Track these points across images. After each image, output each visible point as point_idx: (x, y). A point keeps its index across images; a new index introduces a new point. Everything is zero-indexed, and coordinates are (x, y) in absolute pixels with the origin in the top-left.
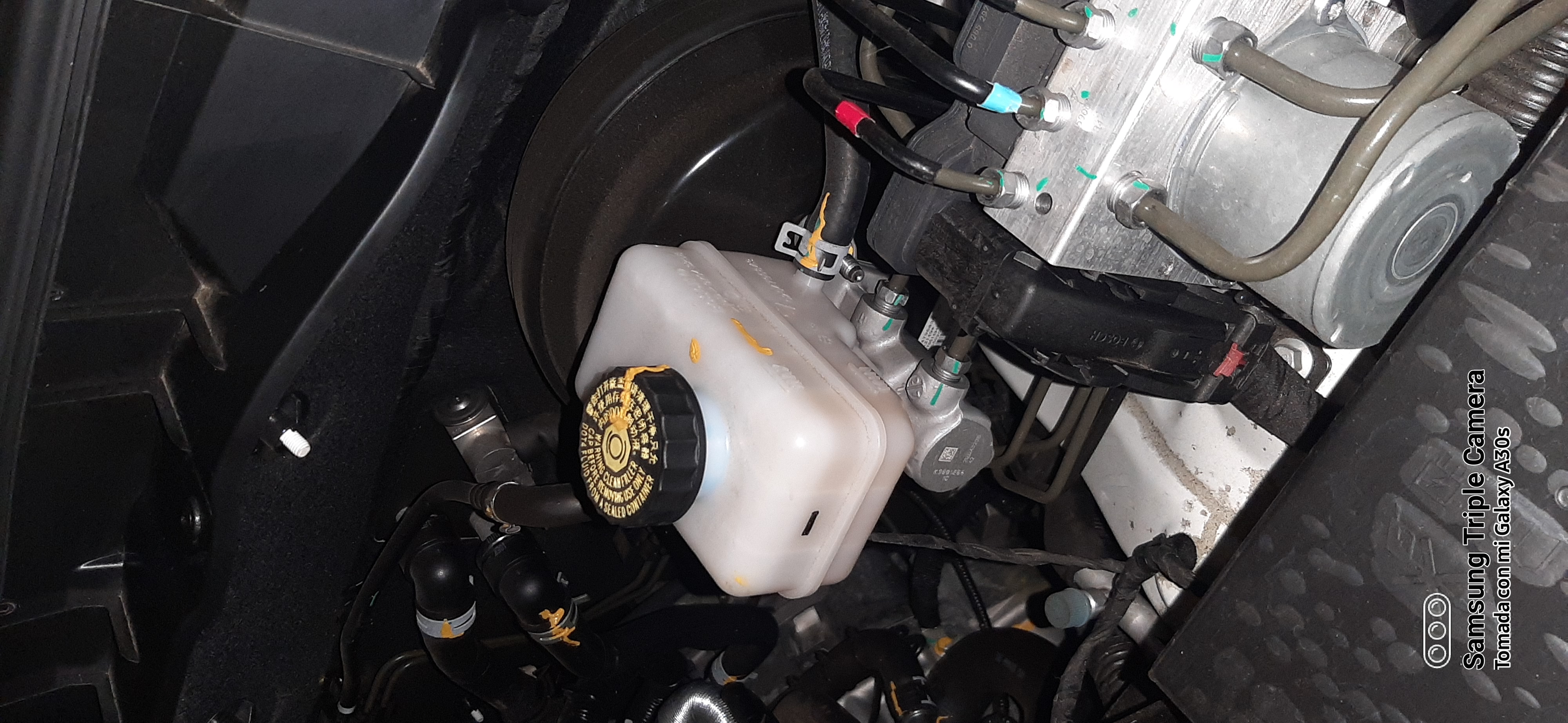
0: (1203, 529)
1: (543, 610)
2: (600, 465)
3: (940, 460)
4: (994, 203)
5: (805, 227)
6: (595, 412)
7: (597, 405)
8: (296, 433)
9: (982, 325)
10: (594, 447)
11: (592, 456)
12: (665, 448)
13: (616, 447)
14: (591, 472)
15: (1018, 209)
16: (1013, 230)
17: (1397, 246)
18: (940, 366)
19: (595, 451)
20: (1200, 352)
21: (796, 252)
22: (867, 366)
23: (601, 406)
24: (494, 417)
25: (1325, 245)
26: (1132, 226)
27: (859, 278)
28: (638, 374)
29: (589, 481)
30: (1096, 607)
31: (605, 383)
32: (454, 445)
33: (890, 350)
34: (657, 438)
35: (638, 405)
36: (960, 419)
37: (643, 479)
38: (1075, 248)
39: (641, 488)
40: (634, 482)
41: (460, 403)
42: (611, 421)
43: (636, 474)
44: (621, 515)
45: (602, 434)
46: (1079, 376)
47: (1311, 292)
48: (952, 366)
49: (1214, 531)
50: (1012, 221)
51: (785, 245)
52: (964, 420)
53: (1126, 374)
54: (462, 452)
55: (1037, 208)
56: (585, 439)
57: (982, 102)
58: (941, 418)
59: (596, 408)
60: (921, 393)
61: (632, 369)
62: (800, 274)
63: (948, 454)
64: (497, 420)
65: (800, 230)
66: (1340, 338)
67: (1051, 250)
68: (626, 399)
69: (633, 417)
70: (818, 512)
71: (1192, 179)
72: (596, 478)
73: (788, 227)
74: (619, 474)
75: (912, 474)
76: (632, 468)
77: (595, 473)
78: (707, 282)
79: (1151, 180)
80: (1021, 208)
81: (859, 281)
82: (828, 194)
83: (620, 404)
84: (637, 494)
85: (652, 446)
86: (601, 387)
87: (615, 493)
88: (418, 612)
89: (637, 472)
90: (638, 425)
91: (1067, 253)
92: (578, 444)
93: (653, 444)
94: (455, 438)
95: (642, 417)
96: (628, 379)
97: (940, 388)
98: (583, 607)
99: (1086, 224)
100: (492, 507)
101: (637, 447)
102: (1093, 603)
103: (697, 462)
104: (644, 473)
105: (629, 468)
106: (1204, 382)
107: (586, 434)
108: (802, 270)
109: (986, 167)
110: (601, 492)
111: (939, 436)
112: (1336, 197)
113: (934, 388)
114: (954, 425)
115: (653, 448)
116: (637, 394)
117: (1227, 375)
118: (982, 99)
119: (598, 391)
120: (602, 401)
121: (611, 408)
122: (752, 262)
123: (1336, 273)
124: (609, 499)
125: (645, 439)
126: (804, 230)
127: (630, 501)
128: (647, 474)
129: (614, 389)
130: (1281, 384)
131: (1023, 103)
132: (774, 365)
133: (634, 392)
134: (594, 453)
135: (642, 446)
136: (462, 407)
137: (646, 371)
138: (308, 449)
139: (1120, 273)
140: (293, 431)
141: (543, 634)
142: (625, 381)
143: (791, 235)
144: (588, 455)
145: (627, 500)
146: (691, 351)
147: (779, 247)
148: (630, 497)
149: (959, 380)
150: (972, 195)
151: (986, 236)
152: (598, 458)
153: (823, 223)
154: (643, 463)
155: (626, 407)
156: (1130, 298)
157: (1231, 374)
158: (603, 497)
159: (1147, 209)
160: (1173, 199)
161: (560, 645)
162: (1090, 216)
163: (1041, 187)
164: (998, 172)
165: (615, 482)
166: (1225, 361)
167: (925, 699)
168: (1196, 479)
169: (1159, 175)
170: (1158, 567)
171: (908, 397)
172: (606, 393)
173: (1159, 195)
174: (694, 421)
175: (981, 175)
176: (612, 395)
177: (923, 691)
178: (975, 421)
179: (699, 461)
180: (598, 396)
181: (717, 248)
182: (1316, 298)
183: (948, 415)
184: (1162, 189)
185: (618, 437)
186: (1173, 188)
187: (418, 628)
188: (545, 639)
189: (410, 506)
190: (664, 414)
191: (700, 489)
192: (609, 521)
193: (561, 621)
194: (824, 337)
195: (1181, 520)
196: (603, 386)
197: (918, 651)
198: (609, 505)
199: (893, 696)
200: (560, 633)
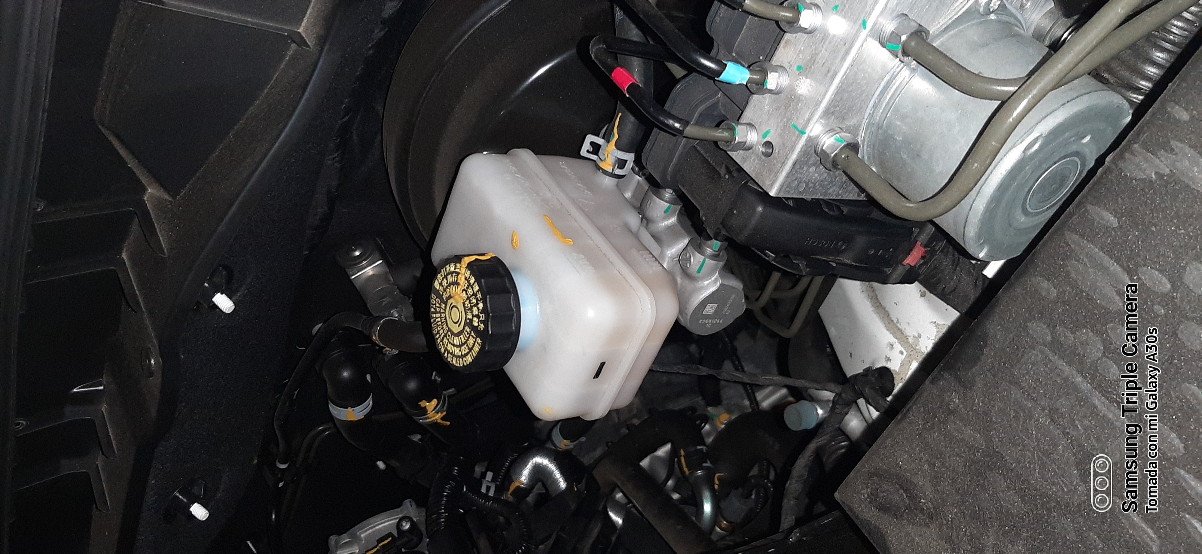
0: (900, 365)
1: (421, 401)
2: (445, 326)
4: (730, 148)
5: (603, 138)
6: (441, 287)
7: (441, 281)
8: (224, 295)
10: (440, 312)
11: (439, 319)
13: (455, 315)
14: (439, 331)
15: (749, 152)
16: (746, 167)
17: (1029, 191)
18: (705, 244)
19: (441, 315)
20: (891, 250)
21: (596, 157)
22: (646, 249)
23: (445, 283)
24: (381, 261)
25: (973, 193)
26: (832, 170)
28: (470, 262)
29: (437, 337)
30: (822, 415)
31: (447, 266)
32: (352, 283)
33: (670, 228)
34: (484, 311)
35: (470, 285)
36: (718, 284)
37: (474, 340)
38: (790, 183)
39: (473, 347)
40: (468, 342)
41: (355, 250)
42: (452, 295)
44: (459, 364)
45: (446, 304)
46: (798, 269)
47: (964, 224)
48: (713, 245)
49: (907, 367)
50: (745, 160)
51: (588, 151)
52: (721, 285)
53: (835, 265)
54: (358, 288)
55: (763, 152)
56: (434, 306)
57: (719, 76)
58: (706, 283)
59: (441, 284)
60: (690, 265)
61: (466, 258)
62: (600, 173)
63: (710, 309)
64: (384, 264)
65: (599, 141)
66: (986, 255)
67: (772, 185)
68: (462, 280)
69: (467, 294)
70: (605, 363)
71: (880, 132)
72: (442, 336)
73: (590, 138)
74: (458, 334)
75: (683, 322)
76: (466, 331)
77: (441, 332)
78: (527, 184)
79: (848, 134)
80: (751, 151)
82: (620, 114)
83: (458, 284)
84: (470, 351)
85: (480, 317)
86: (444, 269)
87: (455, 348)
88: (330, 403)
89: (470, 334)
90: (470, 301)
91: (784, 187)
92: (429, 310)
93: (481, 315)
94: (353, 277)
95: (473, 295)
96: (463, 266)
97: (704, 261)
98: (451, 397)
99: (798, 166)
100: (377, 336)
101: (470, 317)
102: (820, 412)
103: (514, 328)
104: (475, 336)
106: (895, 269)
107: (435, 302)
108: (601, 171)
109: (724, 121)
110: (446, 346)
111: (703, 296)
112: (976, 165)
113: (699, 261)
114: (713, 289)
115: (481, 319)
116: (469, 278)
117: (912, 265)
118: (719, 74)
119: (443, 272)
120: (445, 280)
121: (452, 286)
122: (562, 165)
123: (981, 212)
124: (451, 351)
125: (475, 312)
126: (603, 140)
127: (466, 355)
128: (477, 337)
129: (453, 272)
130: (955, 269)
131: (751, 74)
132: (574, 254)
133: (467, 276)
135: (473, 316)
136: (357, 253)
137: (476, 259)
138: (233, 307)
139: (827, 198)
140: (222, 294)
141: (421, 417)
142: (461, 267)
143: (592, 144)
144: (436, 318)
145: (463, 354)
146: (512, 240)
147: (583, 152)
148: (466, 352)
149: (719, 255)
150: (716, 143)
151: (729, 166)
152: (443, 321)
153: (616, 136)
154: (474, 329)
155: (462, 287)
156: (837, 213)
157: (917, 263)
158: (447, 350)
159: (843, 156)
160: (865, 147)
161: (435, 424)
162: (801, 161)
163: (766, 136)
164: (734, 124)
165: (455, 341)
166: (911, 253)
167: (706, 462)
168: (897, 327)
169: (854, 131)
170: (862, 394)
171: (681, 267)
172: (448, 274)
173: (853, 147)
174: (512, 297)
175: (720, 127)
176: (452, 276)
177: (704, 457)
178: (731, 285)
179: (516, 328)
180: (442, 276)
181: (536, 153)
182: (966, 229)
183: (710, 280)
184: (856, 142)
185: (457, 308)
186: (867, 137)
187: (330, 413)
188: (425, 421)
189: (323, 323)
190: (489, 294)
191: (517, 346)
192: (452, 367)
193: (435, 408)
194: (615, 226)
195: (884, 357)
196: (446, 268)
197: (703, 425)
198: (451, 356)
199: (682, 459)
200: (434, 416)
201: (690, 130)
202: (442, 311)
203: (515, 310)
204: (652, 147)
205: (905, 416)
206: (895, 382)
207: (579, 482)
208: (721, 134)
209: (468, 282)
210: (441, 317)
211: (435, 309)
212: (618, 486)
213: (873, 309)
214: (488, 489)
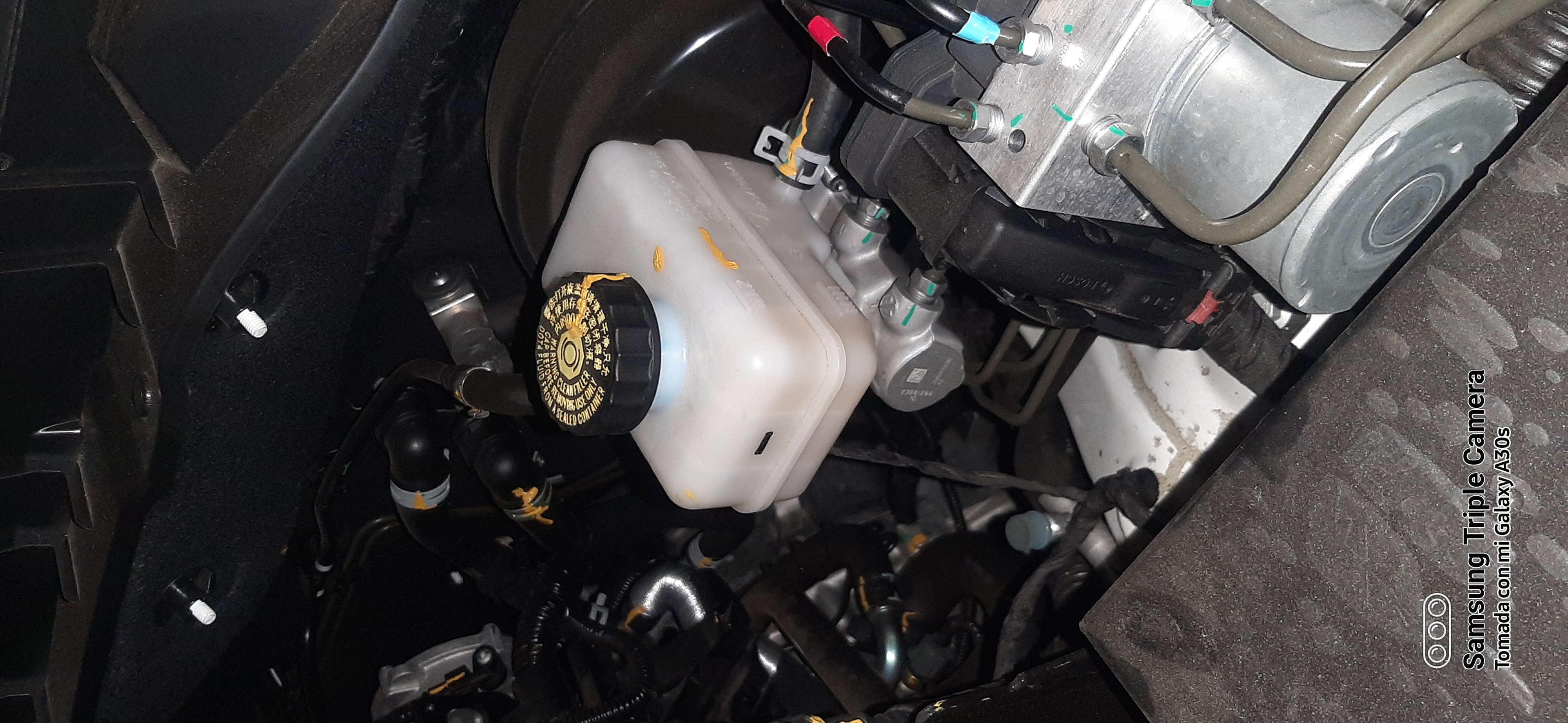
0: (1167, 467)
1: (515, 488)
2: (555, 370)
3: (908, 380)
4: (965, 137)
5: (787, 132)
6: (552, 316)
7: (554, 308)
8: (253, 313)
9: (947, 259)
10: (549, 351)
11: (547, 360)
12: (618, 361)
13: (570, 354)
14: (546, 376)
15: (991, 144)
16: (985, 166)
17: (1374, 216)
18: (915, 286)
19: (550, 355)
20: (1172, 299)
21: (776, 158)
22: (838, 284)
23: (558, 310)
24: (473, 295)
26: (1105, 173)
27: (841, 188)
28: (594, 282)
29: (543, 385)
30: (1057, 531)
31: (563, 287)
32: (432, 320)
33: (869, 264)
34: (611, 349)
35: (593, 314)
36: (930, 342)
37: (594, 389)
38: (1045, 190)
39: (592, 398)
40: (586, 391)
41: (438, 278)
42: (567, 327)
43: (588, 384)
44: (572, 422)
45: (558, 339)
46: (1046, 317)
47: (1281, 256)
48: (927, 287)
49: (1178, 470)
50: (984, 155)
51: (764, 149)
52: (935, 343)
53: (1094, 316)
54: (439, 327)
55: (1010, 146)
56: (542, 342)
57: (958, 31)
58: (914, 339)
59: (553, 312)
60: (894, 312)
61: (589, 276)
62: (779, 181)
63: (917, 375)
64: (477, 297)
65: (781, 135)
66: (1308, 303)
67: (1020, 190)
68: (582, 306)
69: (588, 326)
70: (772, 433)
71: (1173, 126)
72: (550, 383)
73: (769, 131)
74: (572, 382)
75: (878, 390)
76: (584, 377)
77: (549, 378)
78: (679, 186)
79: (1129, 126)
80: (994, 143)
81: (841, 191)
82: (812, 100)
83: (576, 312)
84: (588, 405)
85: (605, 357)
86: (559, 291)
87: (568, 400)
88: (392, 483)
89: (589, 381)
90: (592, 335)
91: (1037, 195)
92: (535, 346)
93: (606, 355)
94: (433, 314)
95: (596, 327)
96: (585, 287)
97: (913, 308)
98: (556, 487)
99: (1059, 166)
100: (461, 392)
101: (590, 357)
102: (1055, 527)
103: (650, 377)
104: (596, 384)
105: (582, 377)
106: (1174, 328)
107: (543, 337)
108: (780, 177)
109: (960, 99)
110: (554, 397)
111: (909, 357)
112: (1309, 167)
113: (907, 309)
114: (924, 348)
116: (593, 303)
117: (1199, 323)
118: (958, 28)
119: (556, 295)
120: (559, 305)
121: (567, 315)
122: (728, 164)
123: (1307, 241)
124: (561, 405)
125: (598, 351)
126: (786, 135)
127: (582, 410)
128: (598, 386)
129: (571, 295)
130: (1256, 333)
131: (1001, 34)
132: (737, 281)
133: (590, 300)
135: (595, 356)
136: (441, 282)
137: (604, 279)
138: (266, 330)
139: (1093, 217)
140: (251, 311)
141: (516, 510)
142: (581, 288)
143: (771, 139)
144: (544, 359)
145: (578, 409)
146: (655, 259)
147: (758, 151)
148: (582, 406)
149: (933, 301)
150: (944, 128)
151: (960, 166)
152: (553, 363)
153: (805, 130)
154: (596, 374)
155: (582, 315)
156: (1103, 241)
157: (1204, 321)
158: (556, 403)
159: (1121, 155)
160: (1151, 147)
161: (532, 523)
162: (1063, 158)
163: (1016, 123)
164: (973, 104)
165: (568, 390)
166: (1198, 307)
167: (892, 595)
168: (1167, 416)
169: (1138, 121)
170: (1117, 503)
171: (881, 315)
172: (564, 298)
173: (1135, 142)
174: (650, 333)
175: (954, 106)
176: (569, 302)
177: (891, 588)
178: (947, 344)
179: (653, 376)
180: (555, 301)
181: (694, 149)
182: (1285, 263)
183: (920, 336)
184: (1140, 136)
185: (574, 345)
186: (1153, 133)
187: (392, 497)
188: (518, 516)
189: (387, 376)
190: (618, 327)
191: (653, 403)
192: (561, 426)
193: (534, 500)
194: (795, 251)
195: (1148, 455)
196: (561, 290)
197: (891, 547)
198: (562, 412)
199: (862, 590)
200: (532, 511)
201: (912, 106)
202: (552, 349)
203: (653, 351)
204: (855, 138)
205: (1184, 518)
206: (1160, 489)
207: (721, 611)
208: (955, 116)
209: (591, 308)
210: (550, 358)
211: (543, 346)
212: (775, 622)
213: (1134, 391)
214: (599, 615)
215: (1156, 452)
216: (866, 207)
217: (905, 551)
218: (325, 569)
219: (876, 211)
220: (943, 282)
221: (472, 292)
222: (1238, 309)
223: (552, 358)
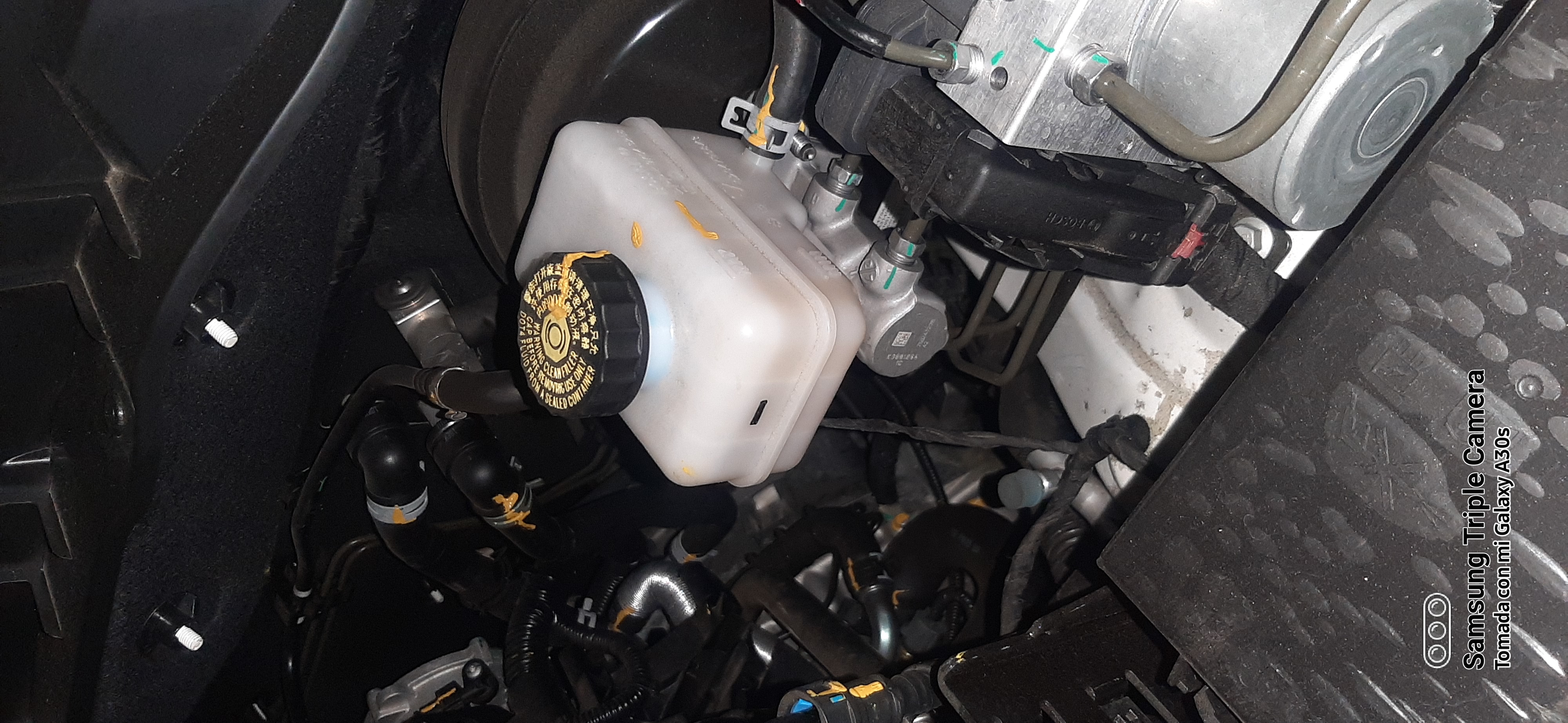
0: (1156, 411)
1: (495, 495)
2: (540, 355)
4: (947, 77)
5: (753, 102)
6: (533, 300)
7: (534, 292)
8: (222, 322)
9: (934, 208)
10: (533, 336)
11: (532, 346)
12: (606, 338)
13: (555, 336)
14: (531, 362)
15: (972, 85)
16: (968, 107)
17: (1363, 123)
18: (894, 248)
19: (534, 340)
20: (1159, 234)
21: (743, 129)
22: (818, 250)
23: (539, 293)
24: (438, 301)
25: (1290, 123)
26: (1091, 104)
27: (810, 156)
28: (575, 261)
29: (529, 371)
30: (1049, 488)
31: (542, 270)
32: (399, 331)
33: (843, 232)
34: (598, 326)
35: (577, 293)
36: (913, 303)
37: (584, 369)
38: (1031, 126)
39: (582, 379)
40: (575, 372)
41: (401, 286)
42: (550, 309)
43: (576, 365)
44: (562, 406)
45: (541, 322)
46: (1034, 260)
47: (1273, 172)
48: (906, 248)
49: (1168, 413)
50: (965, 97)
51: (732, 121)
52: (917, 304)
53: (1082, 257)
54: (406, 336)
55: (991, 83)
56: (524, 328)
58: (895, 302)
59: (533, 296)
60: (874, 277)
61: (569, 256)
62: (749, 152)
63: (902, 339)
64: (442, 303)
65: (747, 105)
66: (1301, 220)
67: (1006, 128)
68: (564, 286)
69: (572, 305)
70: (766, 401)
71: (1153, 52)
73: (735, 102)
74: (559, 365)
75: (864, 358)
76: (572, 358)
77: (534, 363)
78: (649, 162)
79: (1111, 54)
80: (975, 83)
81: (810, 160)
82: (777, 68)
83: (558, 292)
84: (579, 385)
85: (592, 335)
86: (538, 274)
87: (556, 383)
88: (368, 498)
89: (577, 362)
90: (577, 314)
91: (1023, 131)
92: (517, 333)
93: (594, 333)
94: (399, 323)
95: (581, 306)
96: (566, 266)
97: (894, 271)
98: (537, 491)
99: (1042, 101)
100: (437, 394)
101: (577, 336)
102: (1046, 484)
103: (640, 352)
104: (585, 364)
105: (570, 359)
106: (1161, 264)
108: (750, 148)
109: (939, 39)
110: (542, 382)
111: (893, 320)
112: (1302, 72)
113: (887, 272)
114: (908, 309)
115: (594, 338)
116: (575, 282)
117: (1185, 257)
119: (536, 278)
120: (539, 289)
121: (549, 296)
122: (697, 140)
123: (1300, 153)
124: (550, 389)
125: (585, 328)
126: (752, 105)
127: (572, 392)
128: (588, 365)
129: (552, 276)
130: (1240, 265)
132: (719, 251)
133: (572, 279)
134: (533, 342)
135: (582, 335)
136: (404, 290)
137: (584, 257)
138: (236, 339)
139: (1078, 152)
140: (219, 320)
141: (497, 518)
142: (562, 268)
143: (738, 110)
144: (527, 344)
145: (568, 391)
146: (633, 235)
147: (726, 123)
148: (571, 388)
149: (914, 262)
151: (941, 111)
152: (537, 347)
153: (772, 98)
154: (584, 353)
155: (565, 296)
156: (1087, 178)
157: (1189, 255)
158: (544, 388)
159: (1106, 84)
160: (1133, 74)
161: (515, 529)
162: (1047, 92)
163: (997, 61)
164: (951, 44)
165: (555, 373)
166: (1183, 242)
167: (882, 574)
168: (1152, 360)
169: (1119, 48)
170: (1110, 449)
171: (861, 280)
172: (544, 280)
173: (1119, 70)
174: (636, 309)
175: (933, 48)
176: (550, 283)
177: (879, 567)
178: (929, 304)
179: (643, 351)
180: (536, 283)
181: (661, 126)
182: (1278, 178)
183: (902, 298)
184: (1123, 63)
185: (558, 327)
186: (1134, 61)
187: (370, 514)
188: (500, 524)
189: (354, 392)
190: (604, 303)
191: (644, 379)
192: (551, 412)
193: (515, 505)
194: (772, 219)
195: (1136, 402)
196: (541, 272)
197: (875, 527)
198: (551, 396)
199: (850, 571)
200: (515, 517)
201: (892, 49)
202: (536, 333)
203: (640, 326)
206: (1153, 434)
207: (712, 603)
208: (934, 58)
212: (767, 611)
213: (1117, 339)
214: (587, 620)
215: (1142, 398)
216: (837, 174)
217: (888, 532)
218: (303, 595)
219: (848, 177)
220: (923, 242)
221: (438, 299)
222: (1222, 241)
223: (536, 343)
